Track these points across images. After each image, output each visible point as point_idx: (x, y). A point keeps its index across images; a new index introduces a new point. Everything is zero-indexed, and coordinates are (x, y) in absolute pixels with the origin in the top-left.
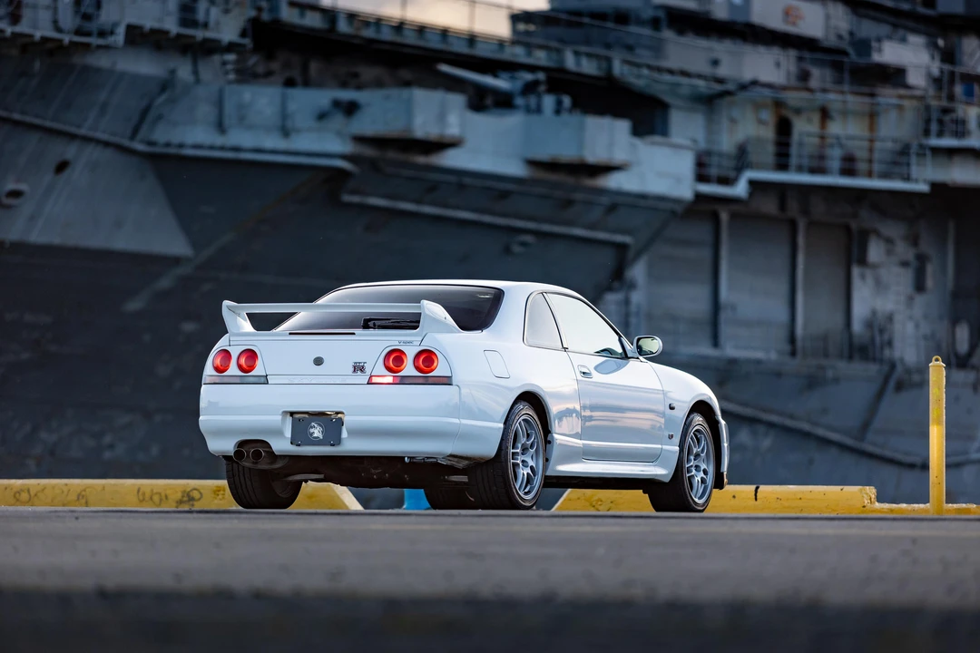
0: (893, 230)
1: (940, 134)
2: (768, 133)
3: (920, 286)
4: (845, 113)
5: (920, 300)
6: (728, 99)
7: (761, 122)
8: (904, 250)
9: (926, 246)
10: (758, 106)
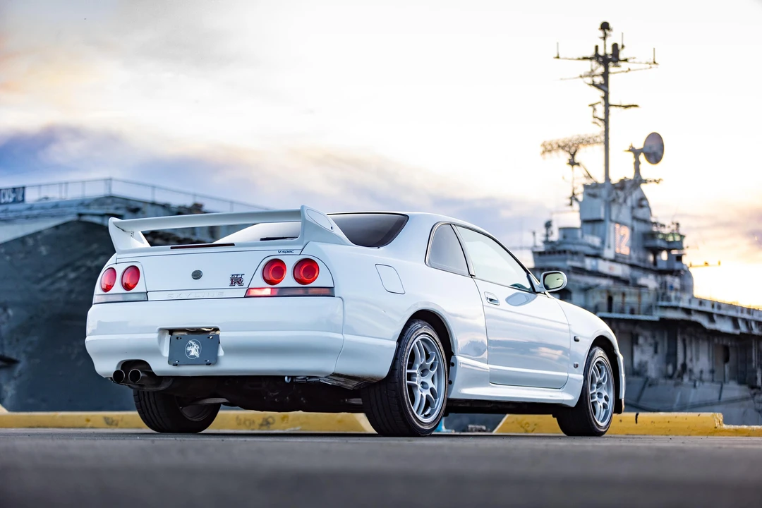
0: (647, 333)
1: (662, 300)
2: (605, 301)
3: (656, 352)
4: (631, 294)
5: (656, 357)
6: (591, 290)
7: (603, 298)
8: (650, 340)
9: (658, 338)
10: (601, 292)
